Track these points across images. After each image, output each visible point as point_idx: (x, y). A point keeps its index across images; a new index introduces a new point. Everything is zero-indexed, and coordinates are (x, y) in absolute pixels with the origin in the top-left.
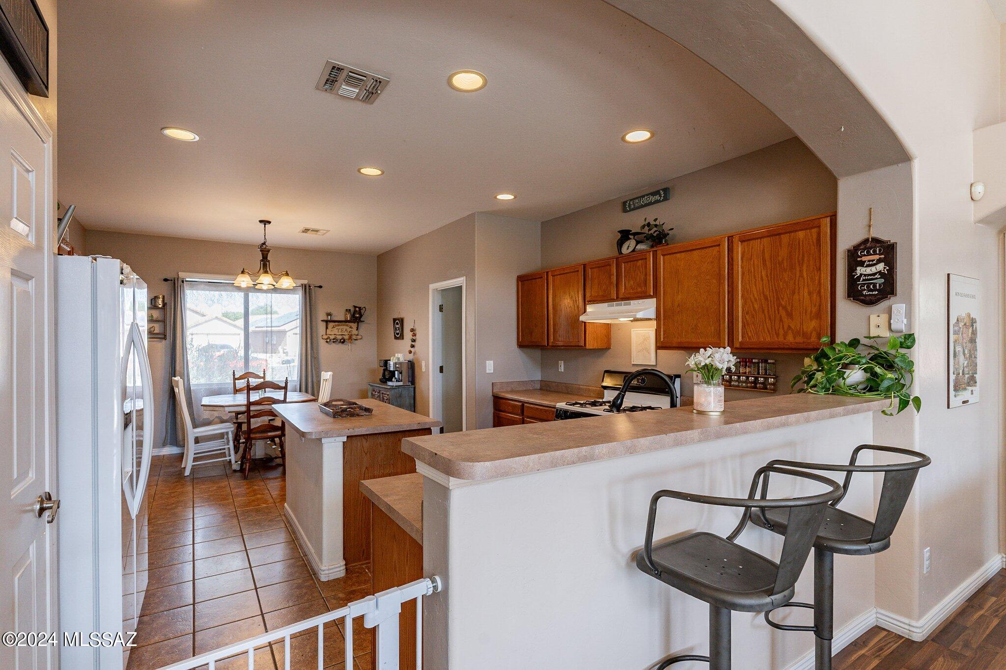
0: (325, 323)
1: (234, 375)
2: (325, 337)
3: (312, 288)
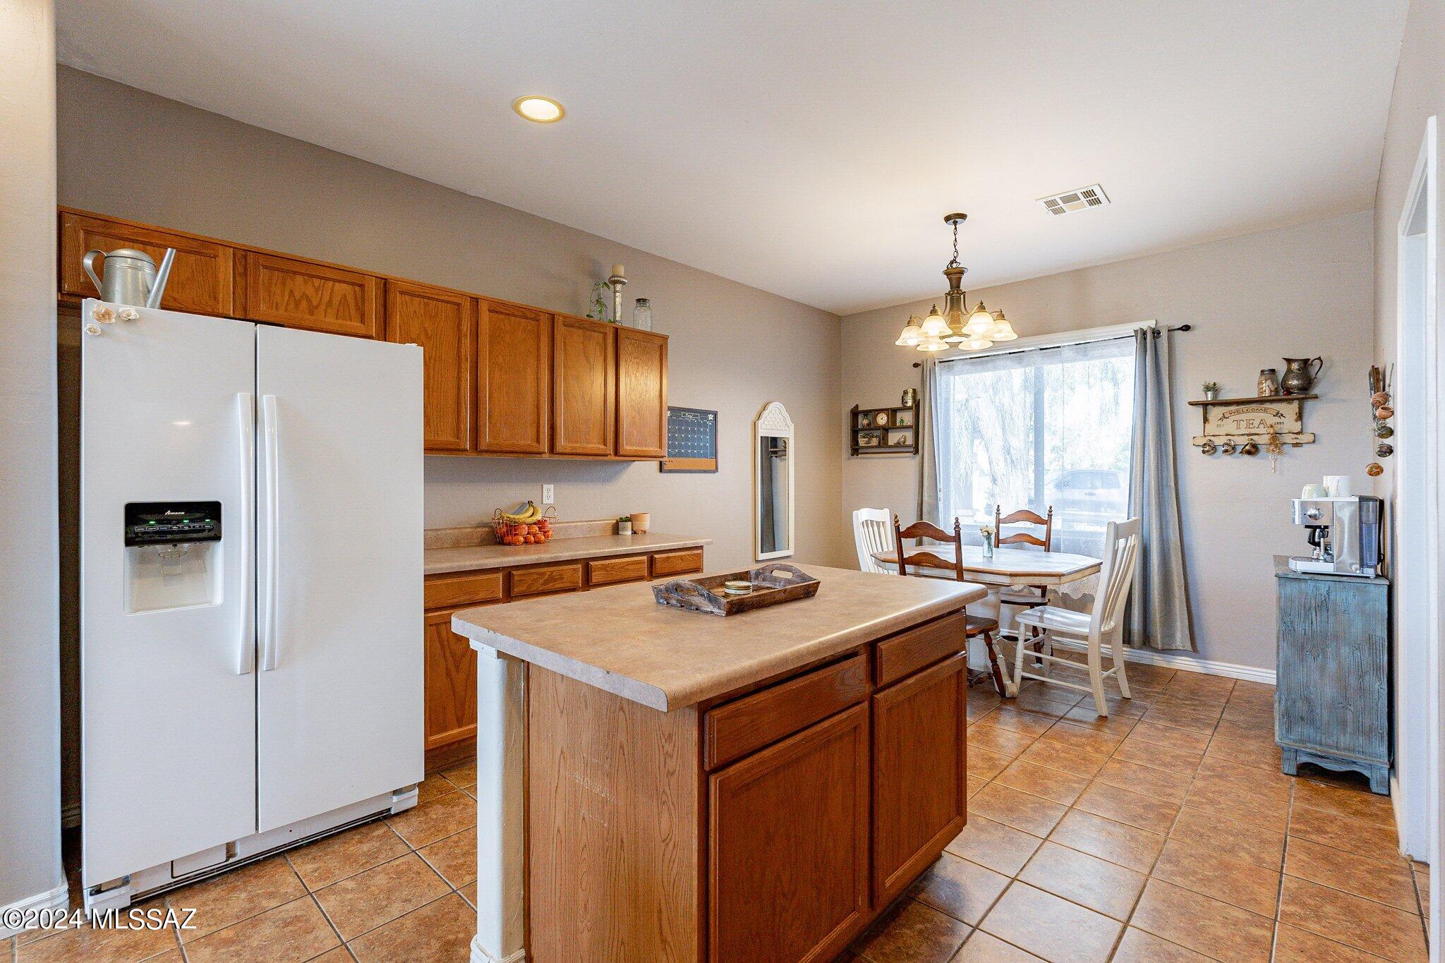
0: (1200, 410)
1: (998, 513)
2: (1205, 441)
3: (1164, 334)
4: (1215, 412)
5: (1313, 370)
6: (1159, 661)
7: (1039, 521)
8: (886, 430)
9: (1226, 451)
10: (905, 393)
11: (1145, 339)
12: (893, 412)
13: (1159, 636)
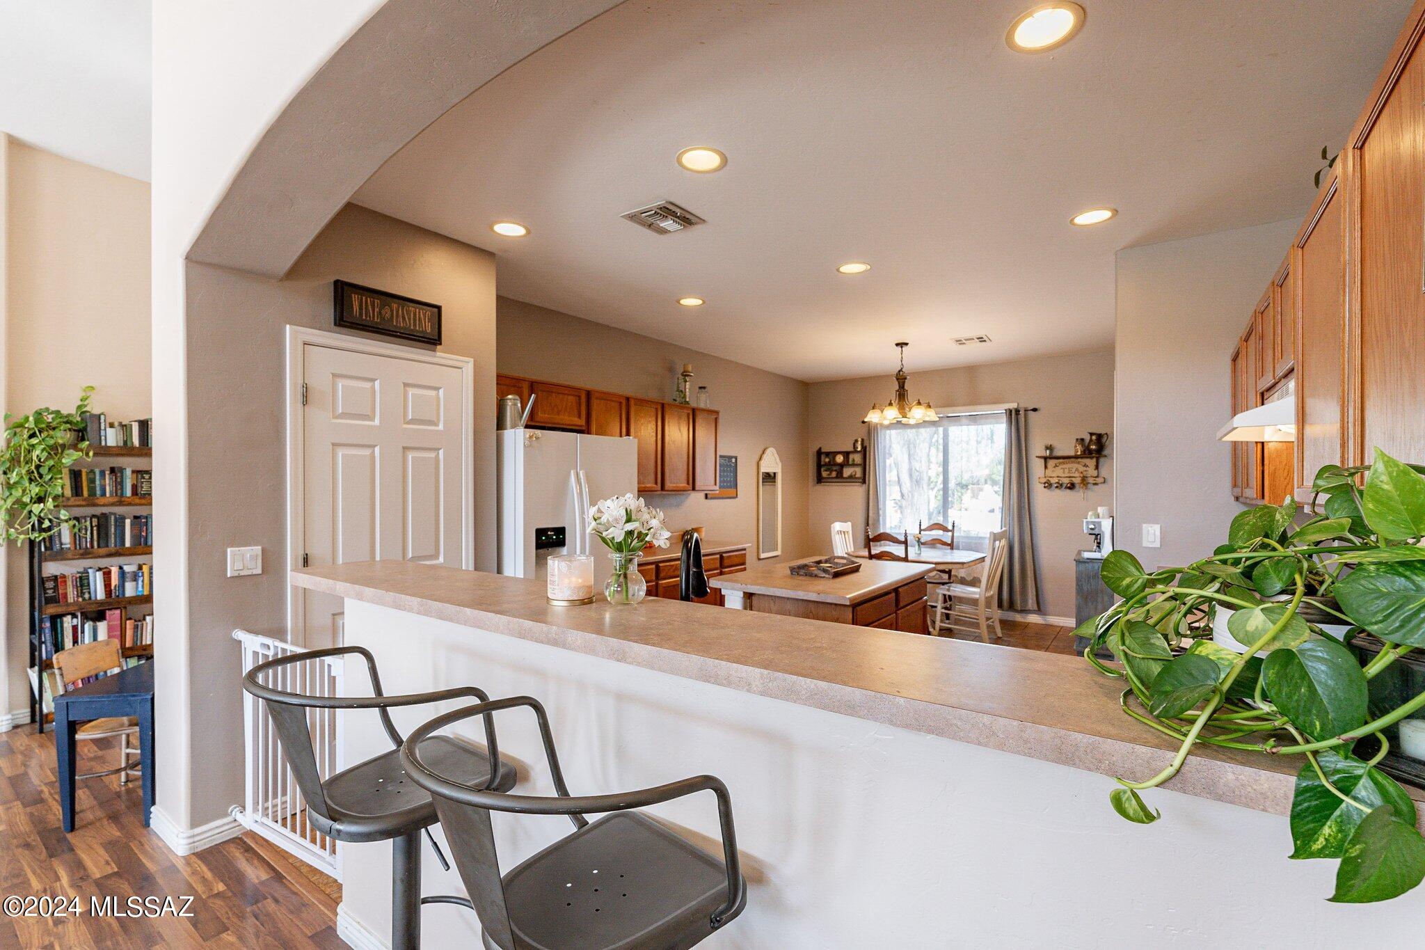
0: (1043, 461)
1: (921, 524)
2: (1044, 480)
3: (1022, 412)
4: (1051, 463)
5: (1104, 440)
6: (1018, 618)
7: (945, 529)
8: (842, 466)
9: (1057, 487)
10: (856, 441)
11: (1011, 415)
12: (846, 454)
13: (1019, 602)
